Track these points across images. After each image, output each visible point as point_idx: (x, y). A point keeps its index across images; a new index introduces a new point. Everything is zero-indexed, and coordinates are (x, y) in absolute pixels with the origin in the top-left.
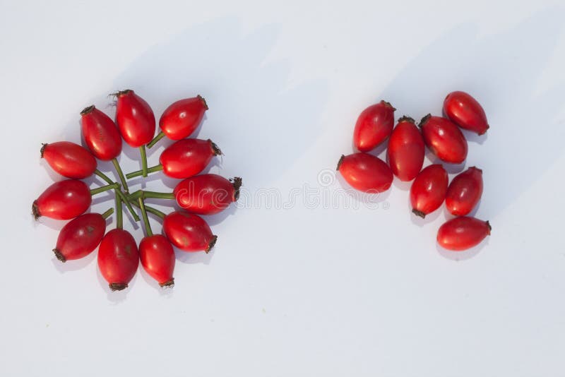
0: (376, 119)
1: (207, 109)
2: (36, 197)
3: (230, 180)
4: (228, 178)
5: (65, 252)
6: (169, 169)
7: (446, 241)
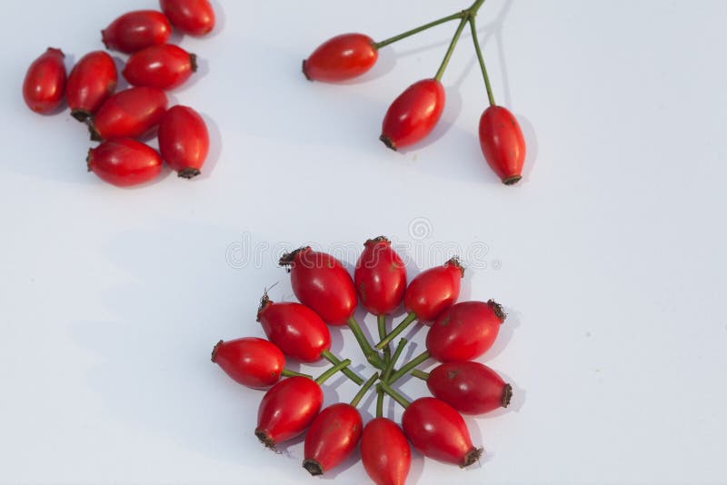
0: (114, 160)
1: (221, 341)
2: (456, 468)
3: (289, 271)
4: (289, 276)
5: (498, 391)
6: (321, 343)
7: (207, 19)
